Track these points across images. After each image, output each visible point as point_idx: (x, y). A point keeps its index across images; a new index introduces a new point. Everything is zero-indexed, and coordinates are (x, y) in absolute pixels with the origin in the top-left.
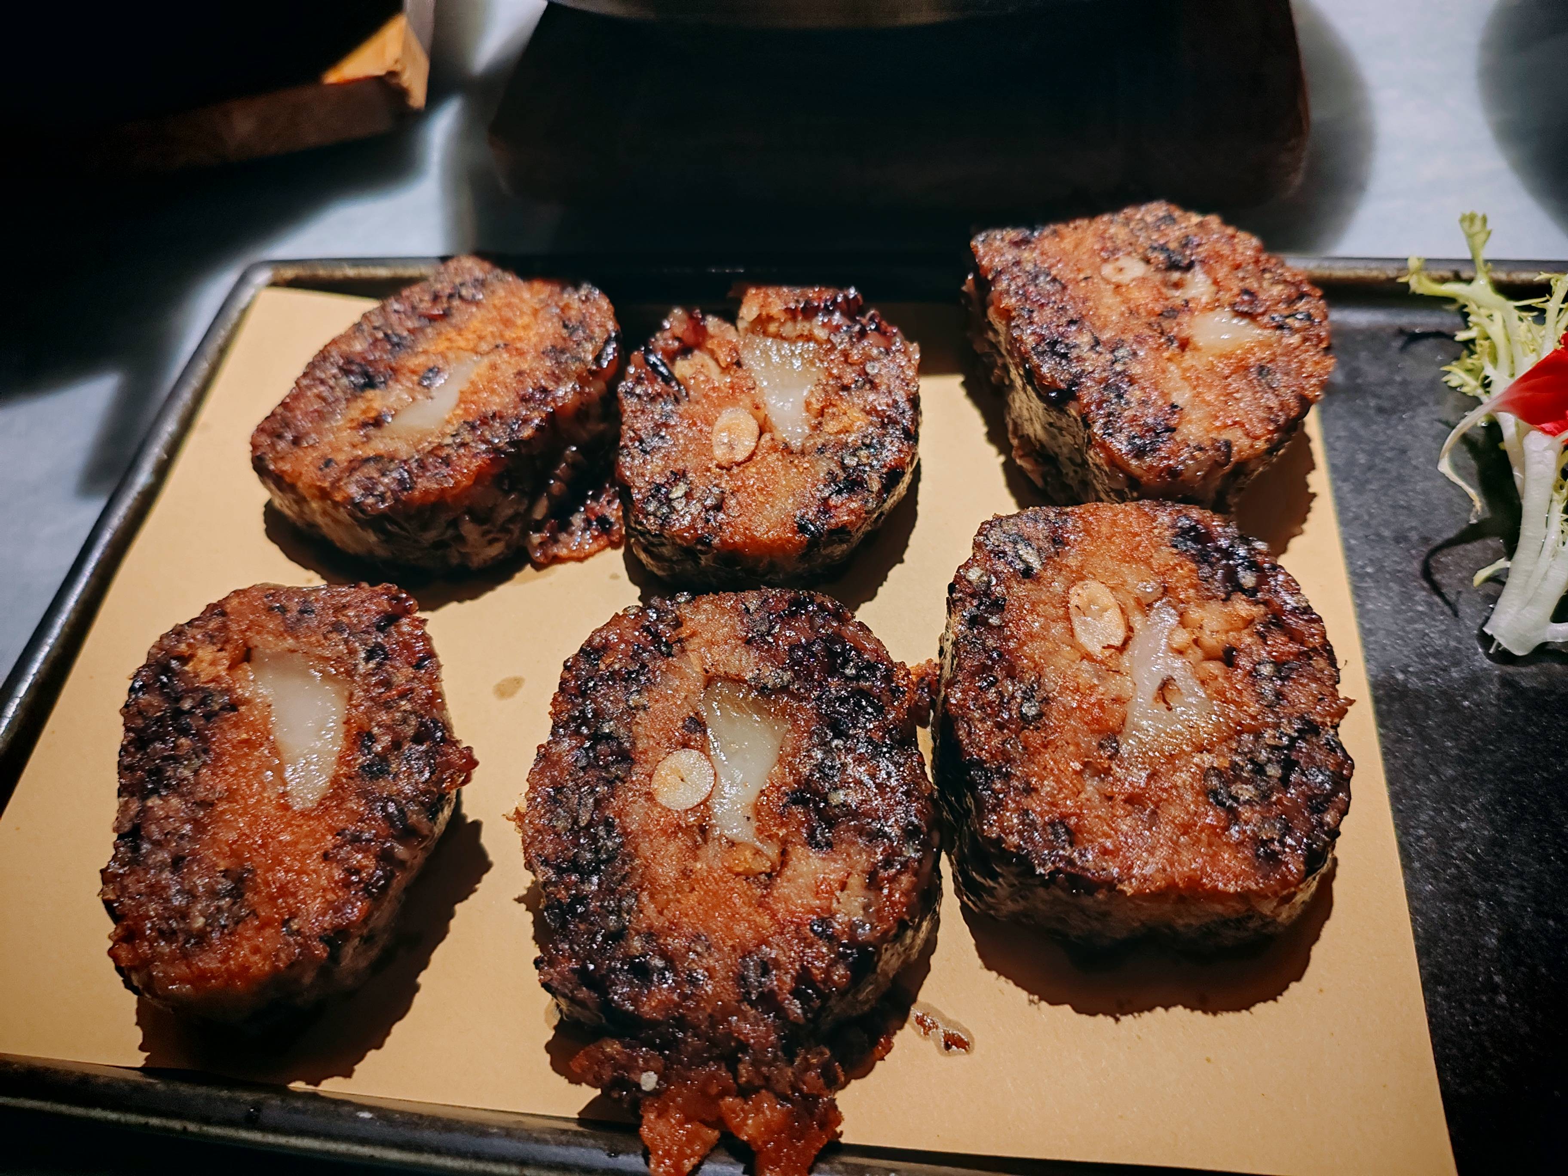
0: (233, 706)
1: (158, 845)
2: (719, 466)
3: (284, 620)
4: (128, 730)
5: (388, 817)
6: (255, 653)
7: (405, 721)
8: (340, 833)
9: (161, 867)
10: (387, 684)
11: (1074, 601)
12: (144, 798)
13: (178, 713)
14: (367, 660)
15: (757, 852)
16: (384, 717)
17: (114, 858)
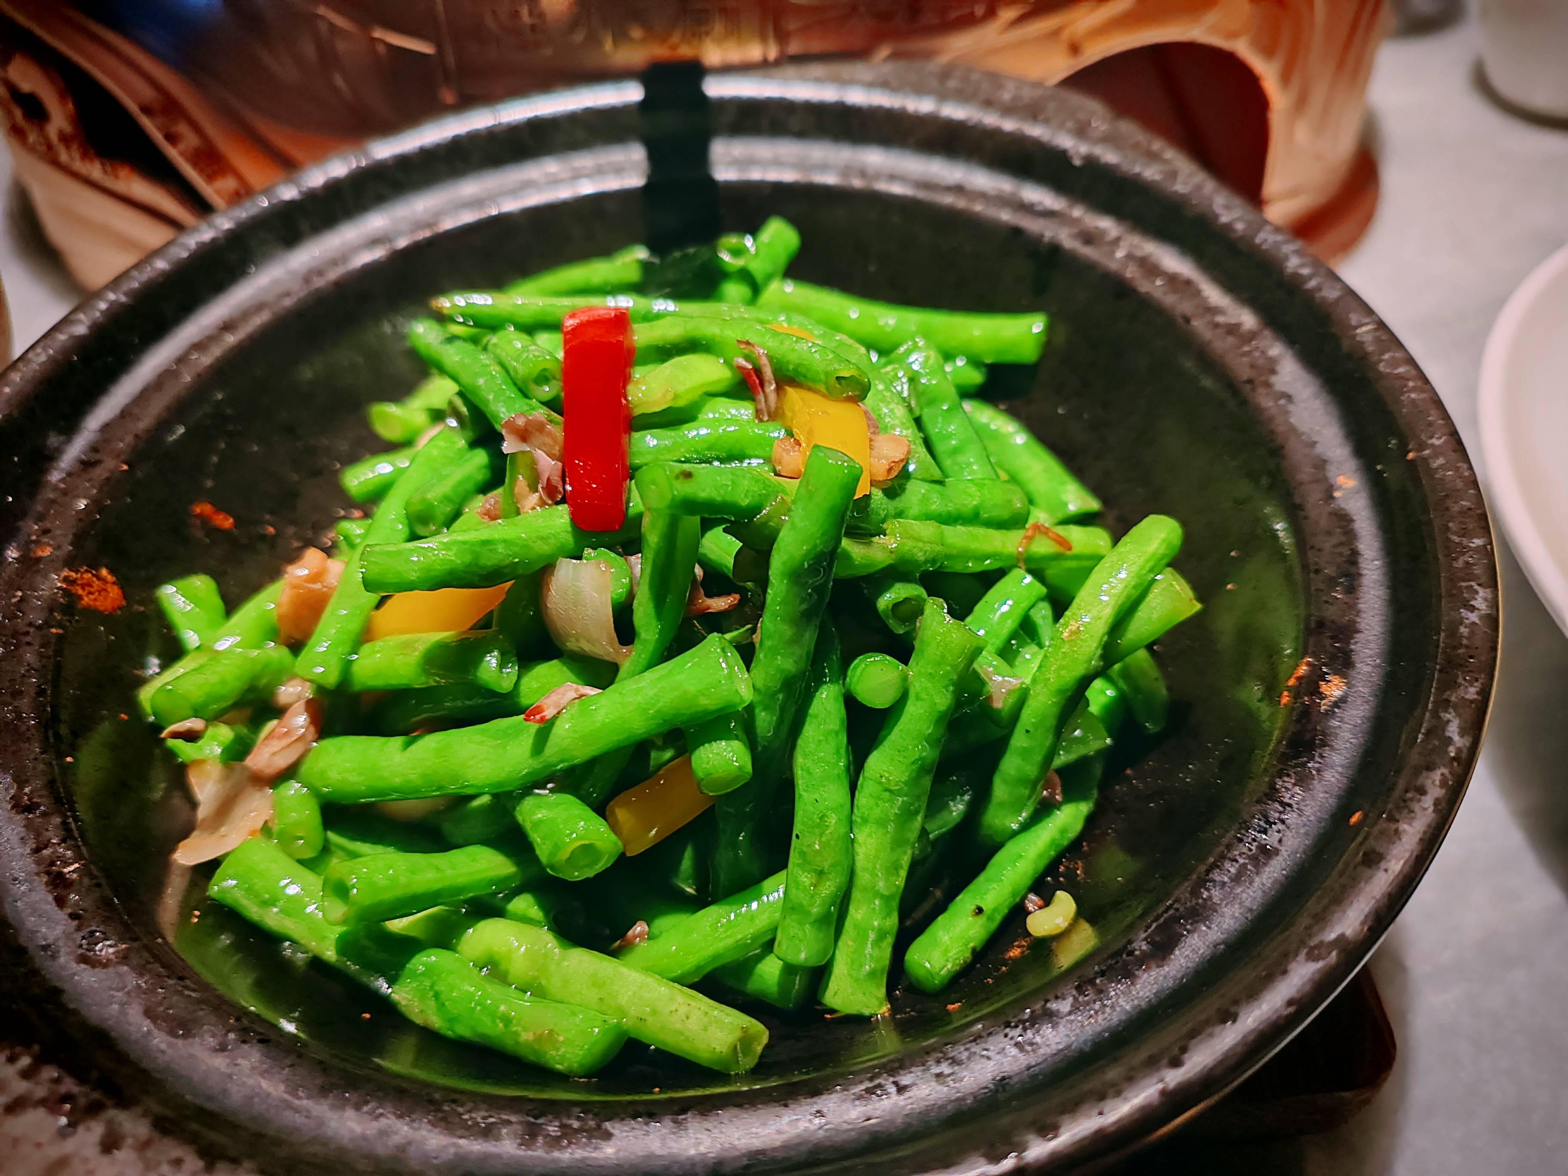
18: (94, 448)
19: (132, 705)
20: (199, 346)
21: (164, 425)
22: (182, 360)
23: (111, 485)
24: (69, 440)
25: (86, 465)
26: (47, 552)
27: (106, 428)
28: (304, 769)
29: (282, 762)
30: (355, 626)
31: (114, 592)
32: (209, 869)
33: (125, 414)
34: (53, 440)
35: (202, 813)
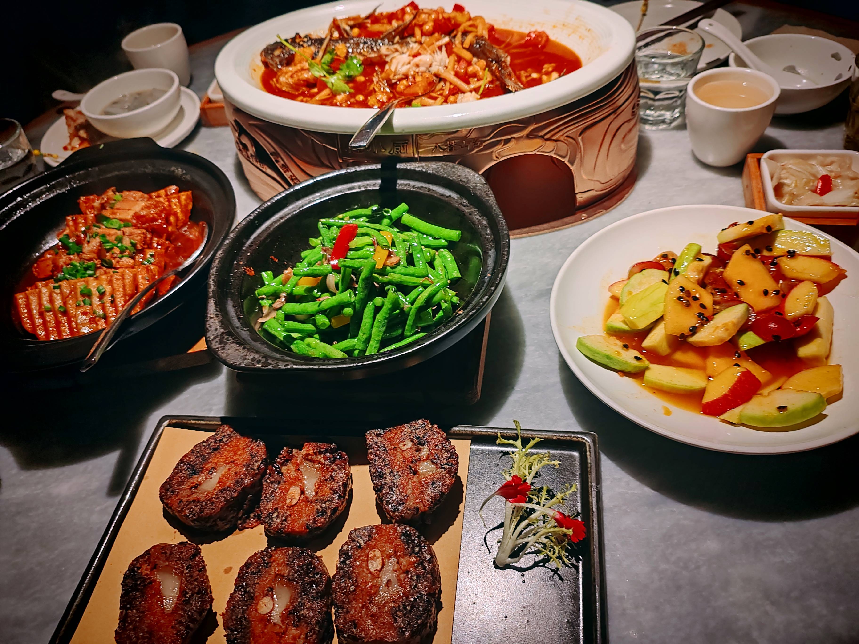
0: (151, 583)
1: (130, 624)
2: (287, 506)
3: (166, 556)
4: (123, 590)
5: (189, 616)
6: (157, 566)
7: (195, 588)
8: (177, 620)
9: (130, 630)
10: (191, 576)
11: (370, 556)
12: (127, 610)
13: (136, 584)
14: (187, 569)
15: (281, 627)
16: (190, 587)
17: (119, 627)
18: (252, 243)
19: (254, 294)
20: (275, 222)
21: (266, 239)
22: (271, 225)
23: (255, 250)
24: (247, 241)
25: (250, 246)
26: (241, 263)
27: (255, 238)
28: (283, 308)
29: (279, 306)
30: (294, 283)
31: (253, 272)
32: (263, 323)
33: (259, 236)
34: (244, 240)
35: (264, 315)
